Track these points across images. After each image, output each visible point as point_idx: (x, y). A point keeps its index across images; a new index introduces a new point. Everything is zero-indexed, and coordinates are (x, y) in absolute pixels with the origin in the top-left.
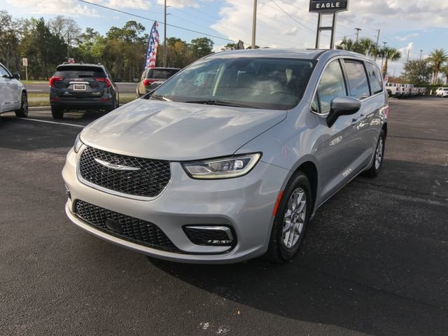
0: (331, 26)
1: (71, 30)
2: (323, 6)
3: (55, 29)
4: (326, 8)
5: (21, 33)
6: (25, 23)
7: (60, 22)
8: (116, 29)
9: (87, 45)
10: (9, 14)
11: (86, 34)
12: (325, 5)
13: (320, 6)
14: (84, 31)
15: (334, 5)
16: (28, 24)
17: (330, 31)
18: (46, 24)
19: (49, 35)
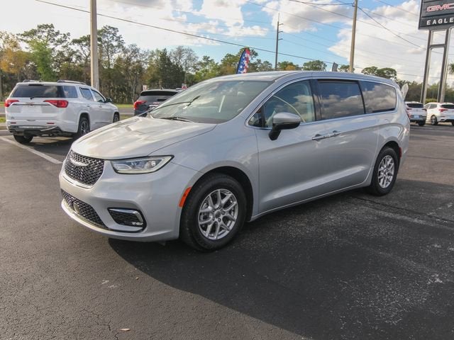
0: (444, 43)
1: (189, 58)
2: (435, 22)
3: (175, 58)
4: (438, 24)
5: (146, 63)
6: (150, 54)
7: (180, 52)
8: (230, 55)
9: (203, 71)
10: (138, 47)
11: (203, 61)
12: (437, 21)
13: (431, 22)
14: (201, 59)
15: (448, 20)
16: (153, 54)
17: (443, 49)
18: (168, 54)
19: (170, 64)
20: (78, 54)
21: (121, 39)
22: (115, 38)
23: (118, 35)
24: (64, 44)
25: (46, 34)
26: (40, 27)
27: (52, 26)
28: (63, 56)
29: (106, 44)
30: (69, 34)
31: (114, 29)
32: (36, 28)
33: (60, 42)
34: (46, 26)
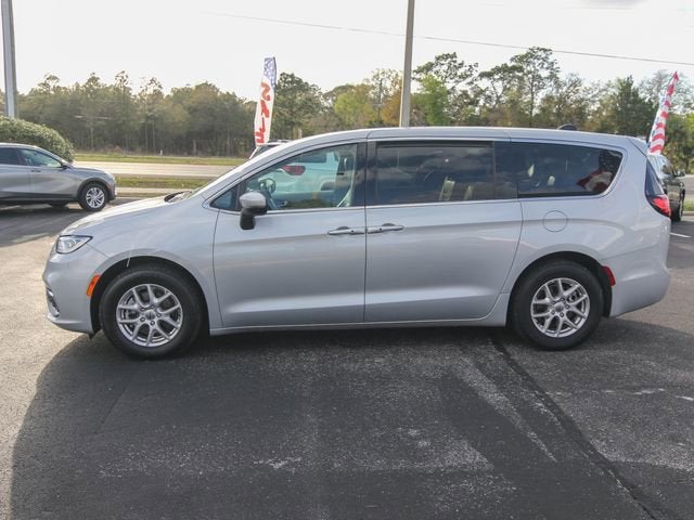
3: (650, 90)
6: (602, 87)
7: (660, 79)
16: (608, 87)
19: (637, 101)
20: (487, 93)
21: (555, 66)
22: (546, 65)
23: (551, 59)
24: (469, 80)
25: (445, 67)
26: (438, 59)
27: (454, 55)
28: (467, 96)
29: (530, 76)
30: (477, 65)
31: (545, 50)
32: (433, 61)
33: (463, 77)
34: (448, 56)
